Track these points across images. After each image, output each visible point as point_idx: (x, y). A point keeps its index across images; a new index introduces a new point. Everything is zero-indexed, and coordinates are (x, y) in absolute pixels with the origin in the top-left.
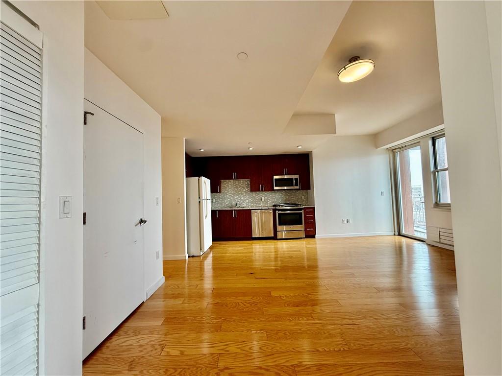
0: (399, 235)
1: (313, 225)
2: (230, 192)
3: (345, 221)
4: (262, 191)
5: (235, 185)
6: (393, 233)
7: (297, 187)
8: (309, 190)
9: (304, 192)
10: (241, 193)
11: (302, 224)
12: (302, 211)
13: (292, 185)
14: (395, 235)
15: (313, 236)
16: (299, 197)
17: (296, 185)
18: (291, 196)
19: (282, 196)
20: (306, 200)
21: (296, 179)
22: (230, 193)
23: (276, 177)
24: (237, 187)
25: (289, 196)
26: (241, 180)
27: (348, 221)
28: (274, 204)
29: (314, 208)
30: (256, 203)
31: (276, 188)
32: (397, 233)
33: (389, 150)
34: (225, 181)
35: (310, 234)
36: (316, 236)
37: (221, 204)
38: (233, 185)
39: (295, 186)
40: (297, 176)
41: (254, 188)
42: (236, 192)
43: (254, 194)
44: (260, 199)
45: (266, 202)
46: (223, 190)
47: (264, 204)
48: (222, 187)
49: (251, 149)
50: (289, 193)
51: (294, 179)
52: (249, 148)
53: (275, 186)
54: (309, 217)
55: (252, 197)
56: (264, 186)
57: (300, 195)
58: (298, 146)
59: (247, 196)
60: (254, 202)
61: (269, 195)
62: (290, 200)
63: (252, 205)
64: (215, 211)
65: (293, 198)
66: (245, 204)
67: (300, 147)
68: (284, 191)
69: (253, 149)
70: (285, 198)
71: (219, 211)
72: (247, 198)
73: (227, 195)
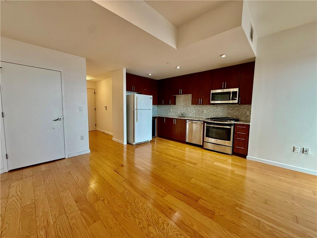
1: (246, 144)
2: (181, 105)
3: (299, 150)
4: (200, 104)
5: (185, 99)
7: (236, 101)
9: (250, 106)
11: (230, 140)
12: (232, 127)
13: (230, 99)
15: (244, 155)
17: (234, 99)
18: (233, 110)
19: (223, 110)
21: (234, 93)
23: (212, 92)
24: (186, 101)
25: (231, 110)
27: (304, 151)
28: (214, 117)
31: (212, 102)
34: (179, 96)
36: (248, 157)
37: (175, 113)
38: (184, 99)
39: (232, 99)
40: (236, 90)
41: (195, 102)
42: (185, 104)
43: (199, 107)
44: (203, 112)
45: (208, 114)
46: (177, 103)
47: (206, 116)
48: (176, 101)
49: (178, 68)
50: (231, 107)
51: (231, 93)
52: (177, 67)
53: (211, 100)
54: (241, 135)
55: (196, 109)
56: (203, 100)
57: (245, 110)
58: (221, 55)
59: (193, 108)
60: (198, 114)
61: (211, 108)
62: (232, 115)
63: (196, 116)
64: (163, 118)
65: (236, 112)
66: (191, 115)
67: (223, 56)
68: (226, 105)
69: (180, 67)
70: (226, 112)
71: (166, 118)
72: (193, 110)
73: (179, 107)
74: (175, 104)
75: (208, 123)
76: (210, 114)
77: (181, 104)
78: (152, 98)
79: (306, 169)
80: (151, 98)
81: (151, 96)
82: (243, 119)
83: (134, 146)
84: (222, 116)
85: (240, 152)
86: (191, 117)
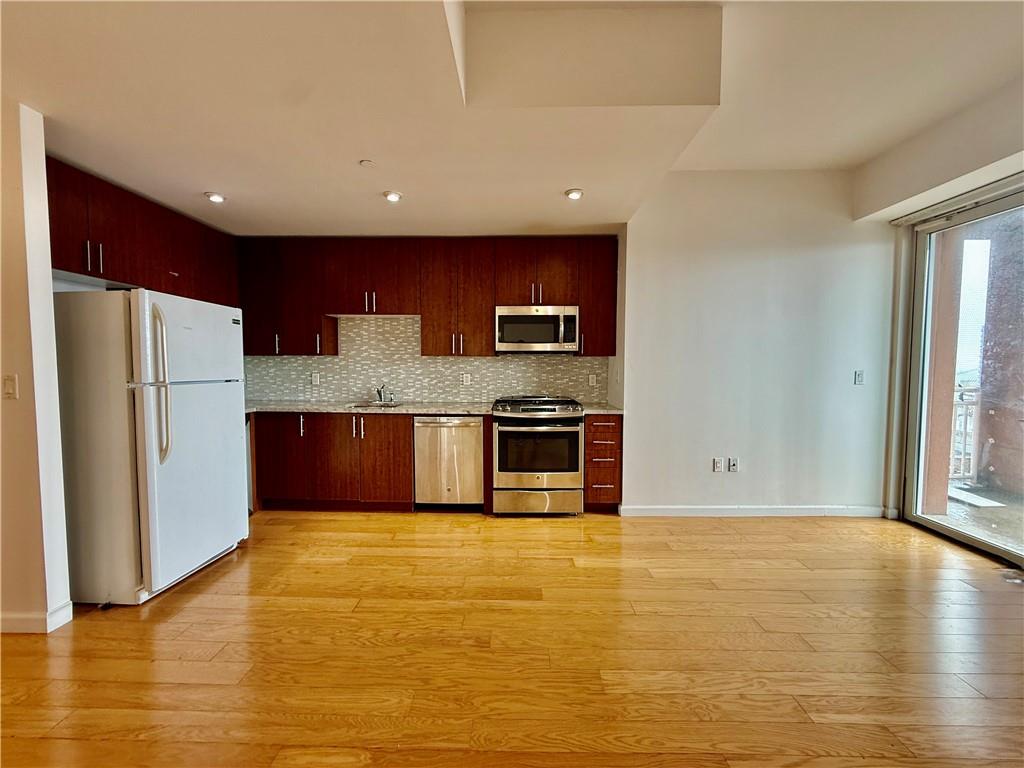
0: (902, 518)
1: (614, 472)
2: (365, 354)
3: (722, 465)
4: (458, 354)
5: (382, 334)
6: (878, 511)
7: (573, 347)
8: (611, 358)
9: (597, 361)
10: (400, 359)
11: (575, 468)
13: (556, 340)
14: (884, 517)
15: (612, 509)
16: (582, 377)
17: (569, 338)
18: (555, 372)
19: (525, 372)
20: (601, 388)
21: (569, 320)
22: (364, 359)
23: (501, 311)
24: (387, 341)
25: (548, 372)
26: (402, 317)
27: (731, 466)
28: (499, 396)
29: (621, 416)
30: (445, 392)
31: (500, 347)
32: (892, 512)
33: (897, 226)
34: (353, 320)
35: (603, 501)
36: (623, 508)
37: (336, 389)
38: (377, 333)
39: (565, 340)
40: (572, 311)
41: (434, 345)
42: (383, 353)
43: (441, 365)
44: (458, 381)
45: (477, 389)
46: (342, 347)
47: (470, 395)
48: (341, 339)
49: (393, 198)
50: (548, 365)
51: (562, 319)
52: (386, 195)
53: (500, 341)
54: (603, 447)
55: (432, 373)
56: (466, 338)
57: (584, 371)
58: (567, 193)
59: (417, 369)
60: (441, 388)
61: (487, 369)
62: (550, 387)
63: (434, 395)
64: (295, 416)
65: (562, 379)
66: (410, 395)
67: (575, 196)
68: (533, 357)
69: (400, 198)
70: (535, 379)
71: (304, 414)
72: (418, 375)
73: (358, 363)
74: (336, 353)
75: (504, 421)
76: (485, 388)
77: (366, 351)
78: (241, 319)
79: (736, 507)
80: (236, 322)
81: (238, 313)
82: (581, 397)
83: (145, 612)
84: (522, 394)
85: (604, 500)
86: (413, 403)
